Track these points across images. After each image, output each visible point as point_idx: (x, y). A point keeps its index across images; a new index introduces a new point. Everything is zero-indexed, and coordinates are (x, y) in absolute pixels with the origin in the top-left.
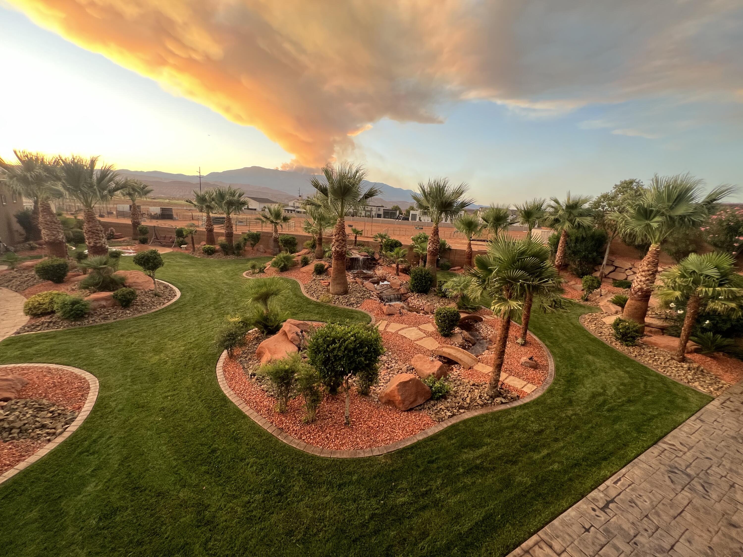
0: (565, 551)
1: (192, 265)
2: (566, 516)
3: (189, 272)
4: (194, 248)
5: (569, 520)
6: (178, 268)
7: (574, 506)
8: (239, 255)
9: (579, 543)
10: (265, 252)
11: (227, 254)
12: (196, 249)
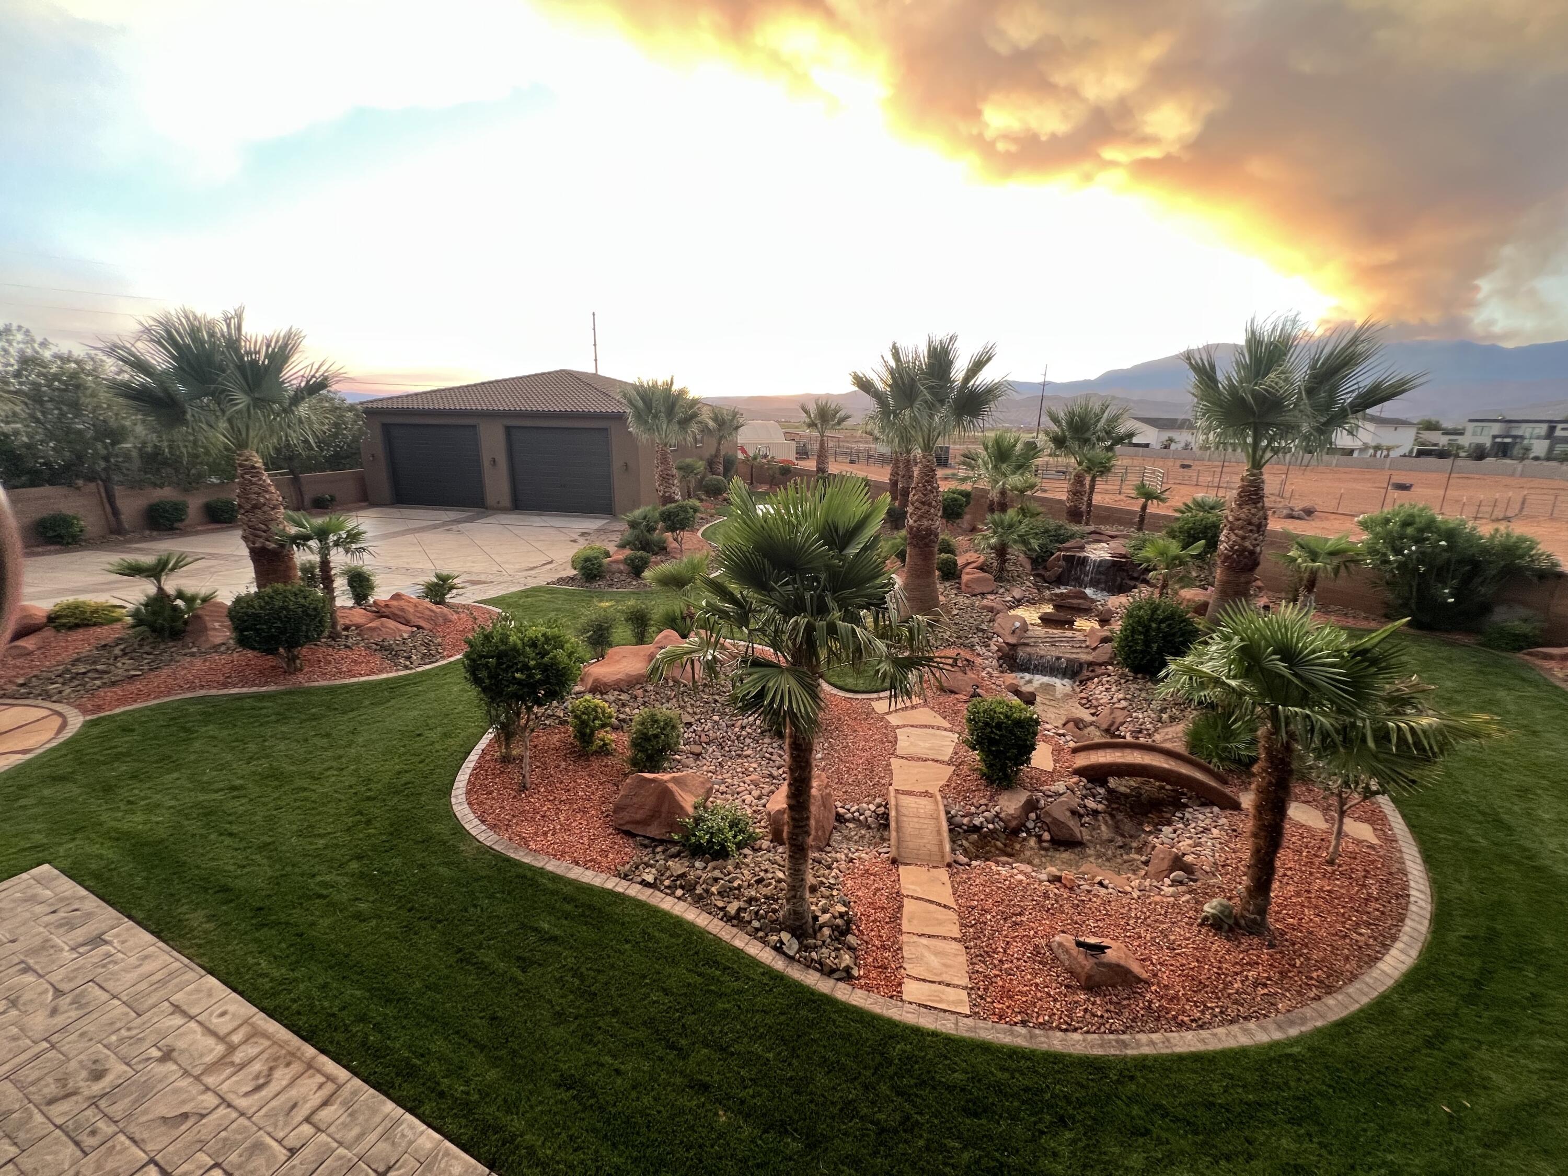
0: (318, 1129)
2: (412, 1127)
5: (403, 1136)
7: (448, 1144)
9: (341, 1158)
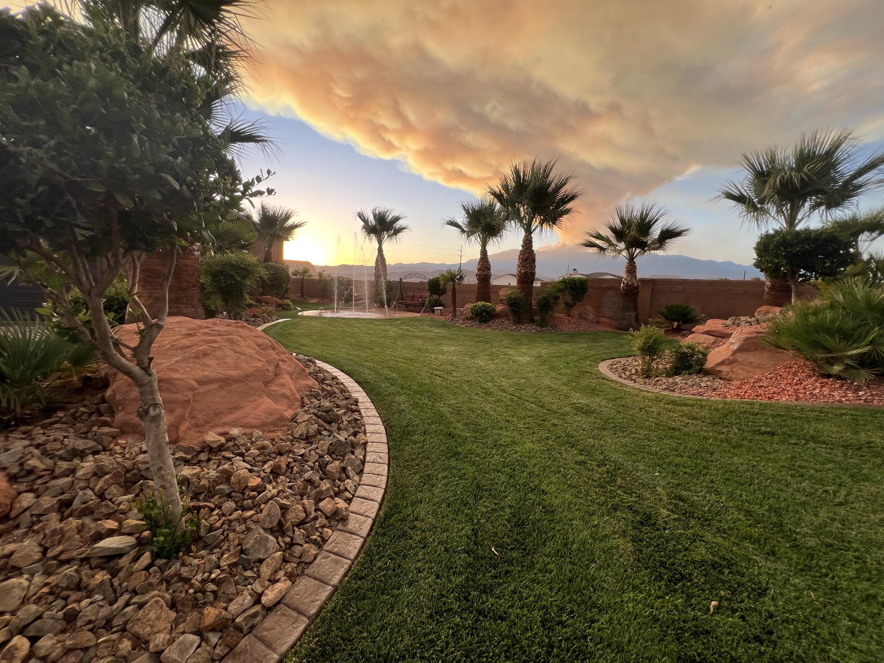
1: (450, 339)
3: (443, 353)
4: (455, 311)
6: (419, 343)
8: (543, 324)
10: (598, 322)
11: (519, 321)
12: (458, 313)
